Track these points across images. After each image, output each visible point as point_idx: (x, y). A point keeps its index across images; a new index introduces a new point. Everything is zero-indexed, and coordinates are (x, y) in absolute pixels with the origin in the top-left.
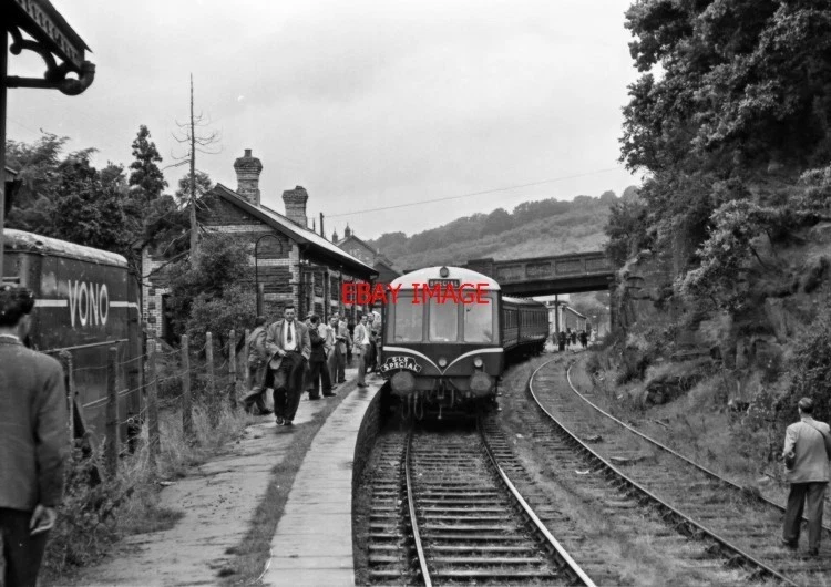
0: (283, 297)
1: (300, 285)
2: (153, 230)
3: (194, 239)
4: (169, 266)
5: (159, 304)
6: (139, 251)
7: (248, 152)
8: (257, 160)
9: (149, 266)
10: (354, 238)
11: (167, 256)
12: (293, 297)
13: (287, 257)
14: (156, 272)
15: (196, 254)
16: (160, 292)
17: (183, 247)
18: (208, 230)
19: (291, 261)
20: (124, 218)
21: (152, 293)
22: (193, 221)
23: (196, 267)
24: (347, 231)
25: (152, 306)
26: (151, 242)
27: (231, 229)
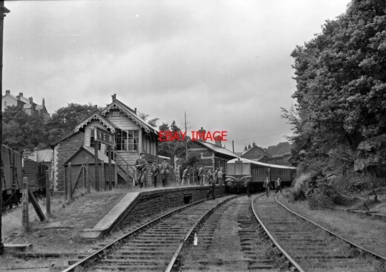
0: (210, 167)
1: (215, 163)
2: (176, 151)
3: (187, 153)
4: (181, 159)
5: (179, 169)
6: (173, 156)
7: (202, 128)
8: (205, 130)
9: (176, 159)
10: (256, 147)
11: (180, 157)
12: (213, 167)
13: (211, 156)
14: (178, 161)
15: (187, 156)
16: (179, 166)
17: (184, 154)
18: (190, 150)
19: (213, 157)
20: (169, 147)
21: (177, 166)
22: (186, 148)
23: (187, 159)
24: (254, 144)
25: (177, 170)
26: (176, 153)
27: (197, 149)
